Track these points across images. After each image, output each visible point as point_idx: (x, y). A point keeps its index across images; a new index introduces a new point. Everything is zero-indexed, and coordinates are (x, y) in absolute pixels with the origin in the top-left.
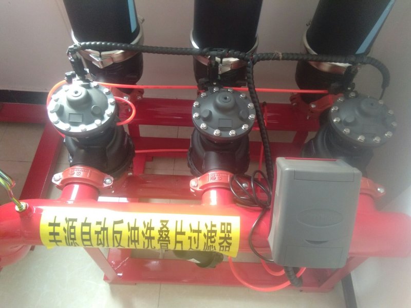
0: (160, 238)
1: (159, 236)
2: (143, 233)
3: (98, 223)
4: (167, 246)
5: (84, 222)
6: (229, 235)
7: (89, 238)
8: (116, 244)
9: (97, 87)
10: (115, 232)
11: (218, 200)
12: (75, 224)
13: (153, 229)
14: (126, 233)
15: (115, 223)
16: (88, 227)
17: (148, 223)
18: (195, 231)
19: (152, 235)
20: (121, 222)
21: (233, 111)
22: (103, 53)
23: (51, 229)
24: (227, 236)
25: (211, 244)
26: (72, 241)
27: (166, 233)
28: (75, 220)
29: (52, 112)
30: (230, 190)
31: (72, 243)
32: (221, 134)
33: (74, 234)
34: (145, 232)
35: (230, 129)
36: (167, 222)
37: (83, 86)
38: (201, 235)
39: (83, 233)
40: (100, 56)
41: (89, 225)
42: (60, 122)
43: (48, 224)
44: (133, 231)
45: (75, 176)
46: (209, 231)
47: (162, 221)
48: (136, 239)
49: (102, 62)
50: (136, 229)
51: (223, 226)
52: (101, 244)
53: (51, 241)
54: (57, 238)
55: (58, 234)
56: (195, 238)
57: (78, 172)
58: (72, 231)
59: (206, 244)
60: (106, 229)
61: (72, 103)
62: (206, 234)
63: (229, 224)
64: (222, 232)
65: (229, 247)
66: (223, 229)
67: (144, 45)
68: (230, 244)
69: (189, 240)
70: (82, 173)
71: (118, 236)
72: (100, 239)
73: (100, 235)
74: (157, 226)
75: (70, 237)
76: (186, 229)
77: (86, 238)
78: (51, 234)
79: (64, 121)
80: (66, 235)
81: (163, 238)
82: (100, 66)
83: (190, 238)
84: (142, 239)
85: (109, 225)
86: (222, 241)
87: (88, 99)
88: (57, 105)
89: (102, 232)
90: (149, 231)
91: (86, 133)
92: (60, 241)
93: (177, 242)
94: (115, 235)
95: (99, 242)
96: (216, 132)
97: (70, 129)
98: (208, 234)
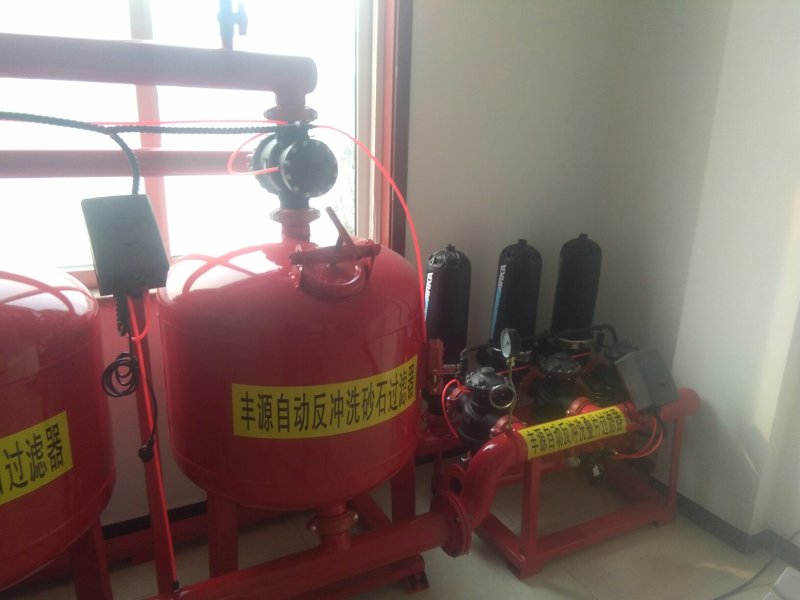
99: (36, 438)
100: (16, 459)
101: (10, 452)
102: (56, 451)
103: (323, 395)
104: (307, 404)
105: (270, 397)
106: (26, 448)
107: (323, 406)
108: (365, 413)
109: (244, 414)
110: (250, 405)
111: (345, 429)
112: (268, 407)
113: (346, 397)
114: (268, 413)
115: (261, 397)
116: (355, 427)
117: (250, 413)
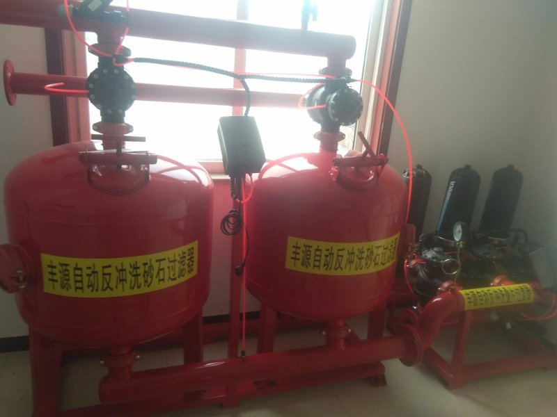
99: (184, 253)
100: (172, 264)
101: (171, 260)
102: (191, 263)
103: (343, 249)
104: (333, 254)
105: (311, 247)
106: (178, 258)
107: (342, 256)
108: (366, 264)
109: (294, 256)
110: (298, 251)
111: (354, 273)
112: (309, 253)
113: (357, 253)
114: (308, 257)
115: (305, 246)
116: (359, 272)
117: (297, 255)
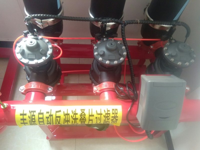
0: (81, 119)
1: (80, 118)
2: (72, 116)
3: (48, 113)
4: (85, 122)
5: (39, 112)
6: (116, 115)
7: (42, 121)
8: (57, 123)
9: (42, 39)
10: (57, 117)
11: (109, 97)
12: (35, 114)
13: (77, 114)
14: (63, 117)
15: (57, 112)
16: (42, 115)
17: (74, 111)
18: (99, 114)
19: (76, 118)
20: (60, 111)
21: (115, 51)
22: (43, 20)
23: (22, 117)
24: (116, 116)
25: (107, 120)
26: (33, 123)
27: (84, 116)
28: (35, 111)
29: (18, 53)
30: (115, 92)
31: (33, 124)
32: (110, 63)
33: (34, 119)
34: (73, 116)
35: (115, 60)
36: (84, 110)
37: (34, 38)
38: (102, 116)
39: (39, 118)
40: (41, 22)
41: (42, 114)
42: (23, 59)
43: (20, 114)
44: (66, 116)
45: (32, 87)
46: (106, 114)
47: (81, 110)
48: (68, 120)
49: (42, 25)
50: (68, 114)
51: (113, 111)
52: (49, 123)
53: (21, 123)
54: (25, 121)
55: (25, 119)
56: (99, 118)
57: (34, 85)
58: (33, 117)
59: (105, 120)
60: (52, 115)
61: (29, 48)
62: (105, 115)
63: (116, 110)
64: (113, 114)
65: (116, 121)
66: (113, 112)
67: (64, 16)
68: (117, 120)
69: (96, 119)
70: (36, 86)
71: (58, 119)
72: (49, 121)
73: (48, 119)
74: (79, 112)
75: (32, 120)
76: (94, 113)
77: (41, 121)
78: (21, 120)
79: (25, 58)
80: (30, 120)
81: (82, 118)
82: (41, 27)
83: (96, 118)
84: (71, 119)
85: (53, 113)
86: (113, 118)
87: (38, 46)
88: (21, 49)
89: (50, 117)
90: (75, 115)
91: (37, 64)
92: (27, 123)
93: (90, 120)
94: (57, 118)
95: (48, 122)
96: (107, 62)
97: (29, 62)
98: (106, 115)
